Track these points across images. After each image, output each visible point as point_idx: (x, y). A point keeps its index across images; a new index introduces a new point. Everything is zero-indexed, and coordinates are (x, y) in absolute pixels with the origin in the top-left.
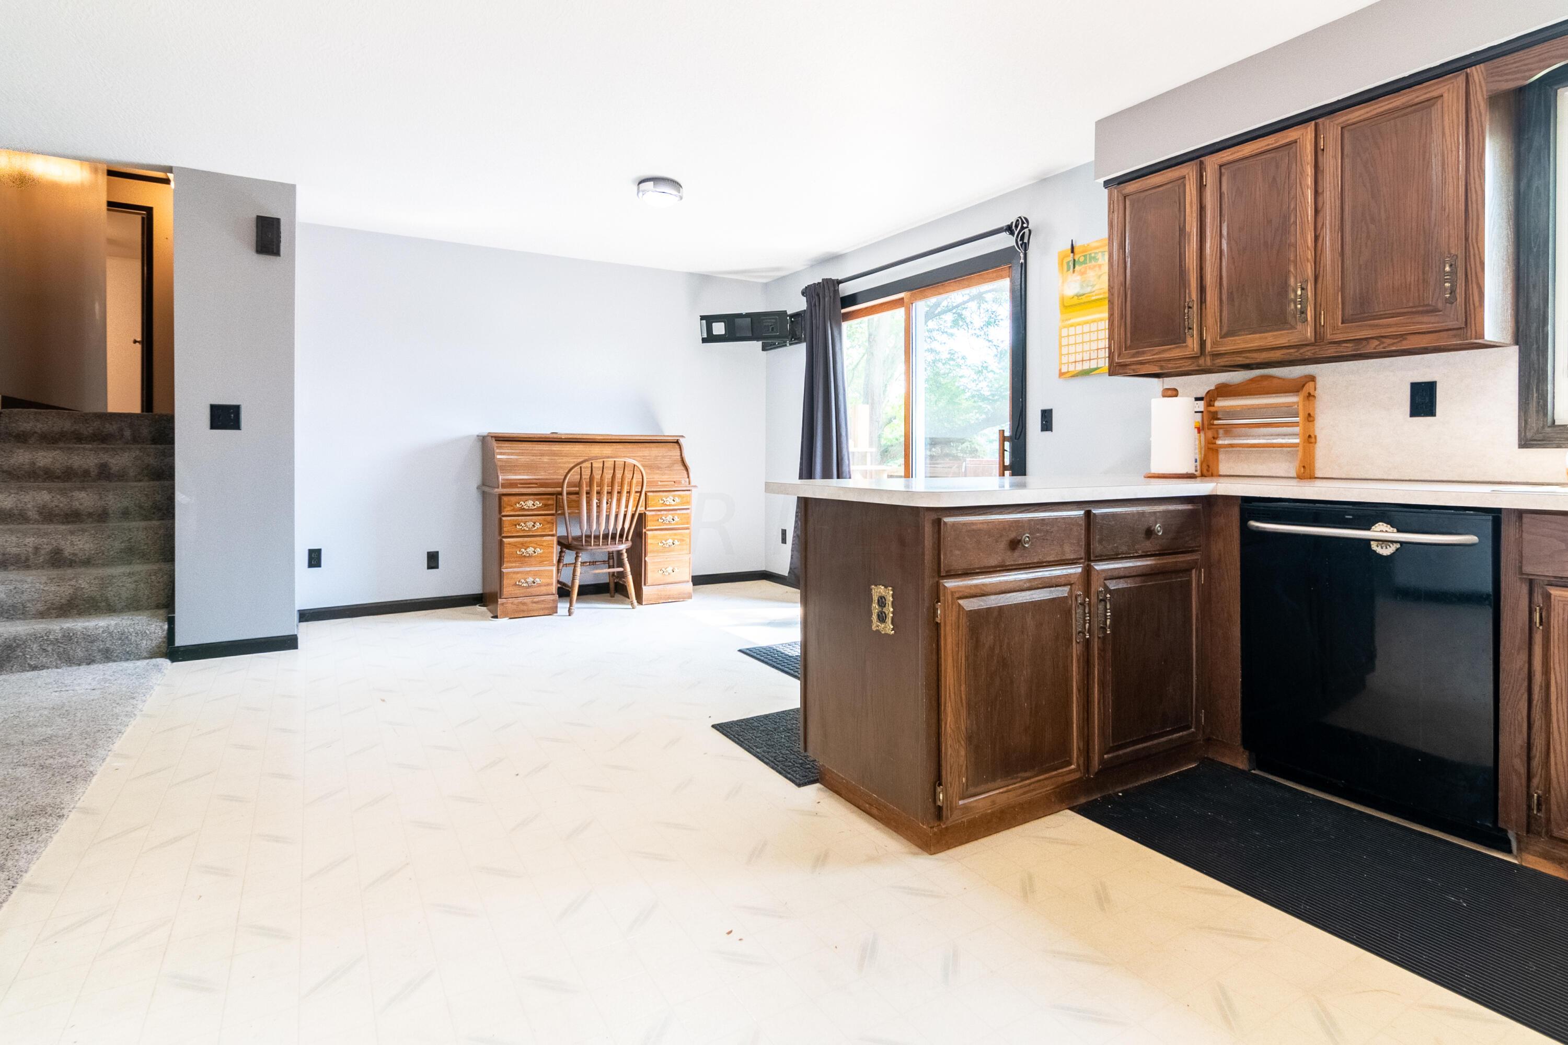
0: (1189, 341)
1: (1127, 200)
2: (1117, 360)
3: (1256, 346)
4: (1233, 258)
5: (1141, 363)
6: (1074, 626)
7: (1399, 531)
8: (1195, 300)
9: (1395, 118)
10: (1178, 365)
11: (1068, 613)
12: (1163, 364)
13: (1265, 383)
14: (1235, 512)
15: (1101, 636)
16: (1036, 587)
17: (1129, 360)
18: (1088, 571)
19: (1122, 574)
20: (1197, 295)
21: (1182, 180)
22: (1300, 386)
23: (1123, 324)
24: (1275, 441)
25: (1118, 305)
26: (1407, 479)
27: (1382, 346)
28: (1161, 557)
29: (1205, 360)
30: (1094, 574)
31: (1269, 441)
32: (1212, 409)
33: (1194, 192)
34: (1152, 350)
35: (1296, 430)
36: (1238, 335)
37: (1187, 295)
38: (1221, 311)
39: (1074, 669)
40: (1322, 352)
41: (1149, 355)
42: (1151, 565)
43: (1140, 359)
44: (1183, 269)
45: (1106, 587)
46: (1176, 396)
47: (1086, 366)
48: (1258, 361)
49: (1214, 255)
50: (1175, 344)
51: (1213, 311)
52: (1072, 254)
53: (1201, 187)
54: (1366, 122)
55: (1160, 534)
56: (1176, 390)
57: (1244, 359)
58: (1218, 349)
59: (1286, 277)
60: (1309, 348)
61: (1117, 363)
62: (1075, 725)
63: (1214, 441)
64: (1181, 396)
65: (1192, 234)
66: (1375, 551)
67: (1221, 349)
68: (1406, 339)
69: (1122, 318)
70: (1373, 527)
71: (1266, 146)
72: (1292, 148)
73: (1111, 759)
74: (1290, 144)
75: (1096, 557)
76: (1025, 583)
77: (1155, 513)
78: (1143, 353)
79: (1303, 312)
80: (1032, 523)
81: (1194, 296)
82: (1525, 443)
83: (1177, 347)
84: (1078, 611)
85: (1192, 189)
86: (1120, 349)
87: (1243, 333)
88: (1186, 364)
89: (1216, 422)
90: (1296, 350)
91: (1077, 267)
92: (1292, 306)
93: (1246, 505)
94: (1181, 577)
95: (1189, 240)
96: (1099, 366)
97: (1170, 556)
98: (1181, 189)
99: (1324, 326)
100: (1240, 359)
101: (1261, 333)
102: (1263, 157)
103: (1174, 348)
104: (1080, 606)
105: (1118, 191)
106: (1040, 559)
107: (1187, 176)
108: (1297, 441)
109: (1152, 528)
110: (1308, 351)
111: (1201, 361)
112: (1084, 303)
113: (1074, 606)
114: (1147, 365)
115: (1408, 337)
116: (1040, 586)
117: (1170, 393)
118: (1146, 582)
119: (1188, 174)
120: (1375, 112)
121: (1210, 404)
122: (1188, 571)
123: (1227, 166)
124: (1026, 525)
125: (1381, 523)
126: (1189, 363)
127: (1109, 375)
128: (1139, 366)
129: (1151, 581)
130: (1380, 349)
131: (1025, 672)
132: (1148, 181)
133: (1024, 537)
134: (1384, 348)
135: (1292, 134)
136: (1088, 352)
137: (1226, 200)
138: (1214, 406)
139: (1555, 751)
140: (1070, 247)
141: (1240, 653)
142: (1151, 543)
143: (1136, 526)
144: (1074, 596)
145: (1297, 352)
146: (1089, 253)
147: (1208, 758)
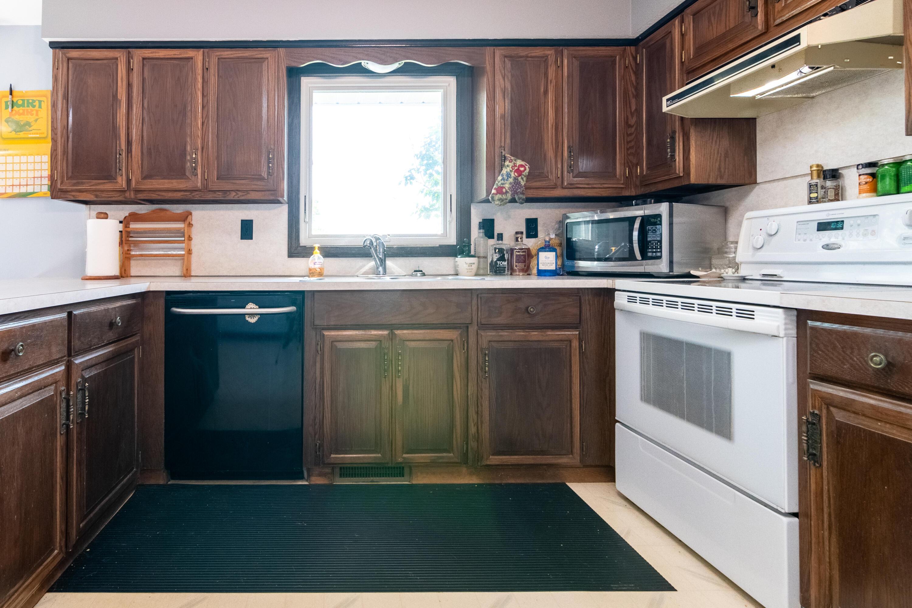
0: (119, 179)
1: (70, 62)
2: (59, 187)
3: (165, 188)
4: (151, 125)
5: (80, 191)
6: (58, 420)
7: (260, 307)
8: (124, 150)
9: (246, 63)
10: (109, 196)
11: (53, 410)
12: (98, 193)
13: (162, 214)
14: (162, 302)
15: (79, 421)
16: (26, 393)
17: (71, 188)
18: (69, 367)
19: (94, 363)
20: (125, 147)
21: (115, 60)
22: (185, 218)
23: (65, 158)
24: (169, 253)
25: (61, 142)
26: (239, 275)
27: (237, 196)
28: (118, 343)
29: (130, 194)
30: (74, 367)
31: (166, 253)
32: (128, 229)
33: (124, 72)
34: (90, 182)
35: (183, 245)
36: (154, 179)
37: (118, 145)
38: (142, 161)
39: (58, 460)
40: (205, 196)
41: (87, 185)
42: (112, 350)
43: (79, 188)
44: (115, 125)
45: (83, 377)
46: (107, 218)
47: (23, 190)
48: (166, 198)
49: (138, 120)
50: (108, 180)
51: (136, 159)
52: (10, 96)
53: (129, 70)
54: (231, 60)
55: (120, 324)
56: (106, 214)
57: (157, 196)
58: (140, 187)
59: (185, 144)
60: (197, 193)
61: (59, 189)
62: (58, 513)
63: (128, 252)
64: (110, 219)
65: (122, 101)
66: (247, 321)
67: (142, 187)
68: (248, 193)
69: (64, 154)
70: (247, 306)
71: (174, 55)
72: (189, 61)
73: (85, 526)
74: (188, 59)
75: (76, 352)
76: (16, 393)
77: (115, 308)
78: (83, 183)
79: (195, 169)
80: (24, 330)
81: (123, 146)
82: (291, 255)
83: (110, 182)
84: (62, 406)
85: (123, 69)
86: (63, 177)
87: (157, 178)
88: (115, 195)
89: (130, 239)
90: (190, 193)
91: (15, 108)
92: (189, 164)
93: (169, 297)
94: (129, 356)
95: (120, 105)
96: (35, 191)
97: (123, 341)
98: (115, 66)
99: (207, 180)
100: (155, 195)
101: (169, 179)
102: (172, 62)
103: (107, 183)
104: (64, 400)
105: (62, 53)
106: (30, 365)
107: (119, 58)
108: (183, 253)
109: (114, 321)
110: (197, 194)
111: (127, 194)
112: (21, 138)
113: (58, 401)
114: (85, 193)
115: (251, 192)
116: (30, 391)
117: (102, 215)
118: (109, 365)
119: (120, 57)
120: (235, 55)
121: (127, 226)
122: (132, 350)
123: (148, 60)
124: (18, 333)
125: (251, 303)
126: (118, 195)
127: (52, 198)
128: (78, 194)
129: (112, 364)
130: (236, 198)
131: (15, 484)
132: (89, 53)
133: (18, 346)
134: (238, 197)
135: (190, 53)
136: (26, 179)
137: (147, 83)
138: (129, 227)
139: (326, 417)
140: (8, 89)
141: (164, 402)
142: (113, 333)
143: (103, 321)
144: (59, 392)
145: (190, 194)
146: (27, 98)
147: (139, 485)
